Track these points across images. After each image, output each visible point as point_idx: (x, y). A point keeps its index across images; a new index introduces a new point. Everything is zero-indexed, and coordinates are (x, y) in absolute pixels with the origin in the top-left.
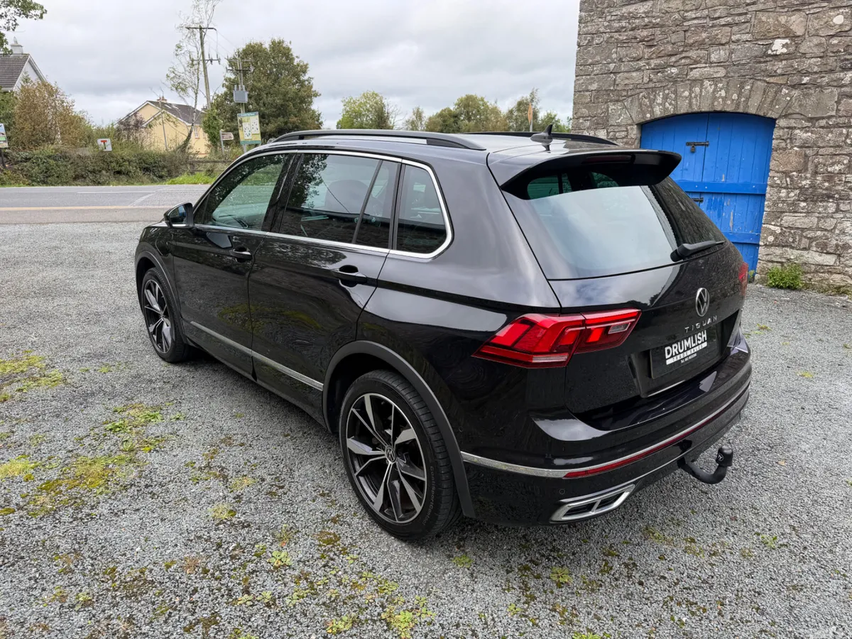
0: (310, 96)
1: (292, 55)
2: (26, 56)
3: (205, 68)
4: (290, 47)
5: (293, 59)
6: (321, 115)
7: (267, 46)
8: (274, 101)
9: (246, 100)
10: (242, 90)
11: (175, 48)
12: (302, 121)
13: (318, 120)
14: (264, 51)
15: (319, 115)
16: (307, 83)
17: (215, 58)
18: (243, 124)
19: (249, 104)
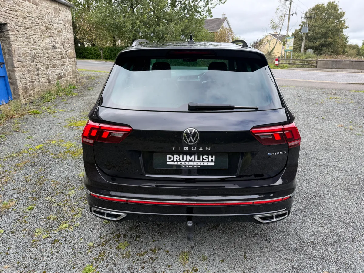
0: (342, 28)
1: (338, 8)
2: (226, 18)
3: (289, 18)
4: (338, 4)
5: (338, 10)
6: (348, 38)
7: (325, 5)
8: (322, 31)
9: (307, 31)
10: (306, 27)
11: (276, 10)
12: (334, 41)
13: (346, 40)
14: (324, 8)
15: (347, 37)
16: (343, 21)
17: (294, 13)
18: (287, 42)
19: (308, 33)
